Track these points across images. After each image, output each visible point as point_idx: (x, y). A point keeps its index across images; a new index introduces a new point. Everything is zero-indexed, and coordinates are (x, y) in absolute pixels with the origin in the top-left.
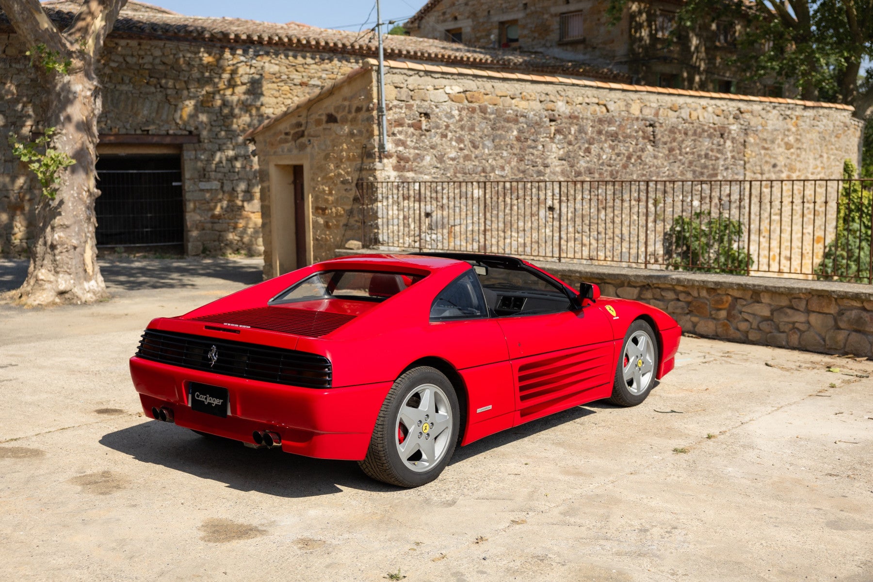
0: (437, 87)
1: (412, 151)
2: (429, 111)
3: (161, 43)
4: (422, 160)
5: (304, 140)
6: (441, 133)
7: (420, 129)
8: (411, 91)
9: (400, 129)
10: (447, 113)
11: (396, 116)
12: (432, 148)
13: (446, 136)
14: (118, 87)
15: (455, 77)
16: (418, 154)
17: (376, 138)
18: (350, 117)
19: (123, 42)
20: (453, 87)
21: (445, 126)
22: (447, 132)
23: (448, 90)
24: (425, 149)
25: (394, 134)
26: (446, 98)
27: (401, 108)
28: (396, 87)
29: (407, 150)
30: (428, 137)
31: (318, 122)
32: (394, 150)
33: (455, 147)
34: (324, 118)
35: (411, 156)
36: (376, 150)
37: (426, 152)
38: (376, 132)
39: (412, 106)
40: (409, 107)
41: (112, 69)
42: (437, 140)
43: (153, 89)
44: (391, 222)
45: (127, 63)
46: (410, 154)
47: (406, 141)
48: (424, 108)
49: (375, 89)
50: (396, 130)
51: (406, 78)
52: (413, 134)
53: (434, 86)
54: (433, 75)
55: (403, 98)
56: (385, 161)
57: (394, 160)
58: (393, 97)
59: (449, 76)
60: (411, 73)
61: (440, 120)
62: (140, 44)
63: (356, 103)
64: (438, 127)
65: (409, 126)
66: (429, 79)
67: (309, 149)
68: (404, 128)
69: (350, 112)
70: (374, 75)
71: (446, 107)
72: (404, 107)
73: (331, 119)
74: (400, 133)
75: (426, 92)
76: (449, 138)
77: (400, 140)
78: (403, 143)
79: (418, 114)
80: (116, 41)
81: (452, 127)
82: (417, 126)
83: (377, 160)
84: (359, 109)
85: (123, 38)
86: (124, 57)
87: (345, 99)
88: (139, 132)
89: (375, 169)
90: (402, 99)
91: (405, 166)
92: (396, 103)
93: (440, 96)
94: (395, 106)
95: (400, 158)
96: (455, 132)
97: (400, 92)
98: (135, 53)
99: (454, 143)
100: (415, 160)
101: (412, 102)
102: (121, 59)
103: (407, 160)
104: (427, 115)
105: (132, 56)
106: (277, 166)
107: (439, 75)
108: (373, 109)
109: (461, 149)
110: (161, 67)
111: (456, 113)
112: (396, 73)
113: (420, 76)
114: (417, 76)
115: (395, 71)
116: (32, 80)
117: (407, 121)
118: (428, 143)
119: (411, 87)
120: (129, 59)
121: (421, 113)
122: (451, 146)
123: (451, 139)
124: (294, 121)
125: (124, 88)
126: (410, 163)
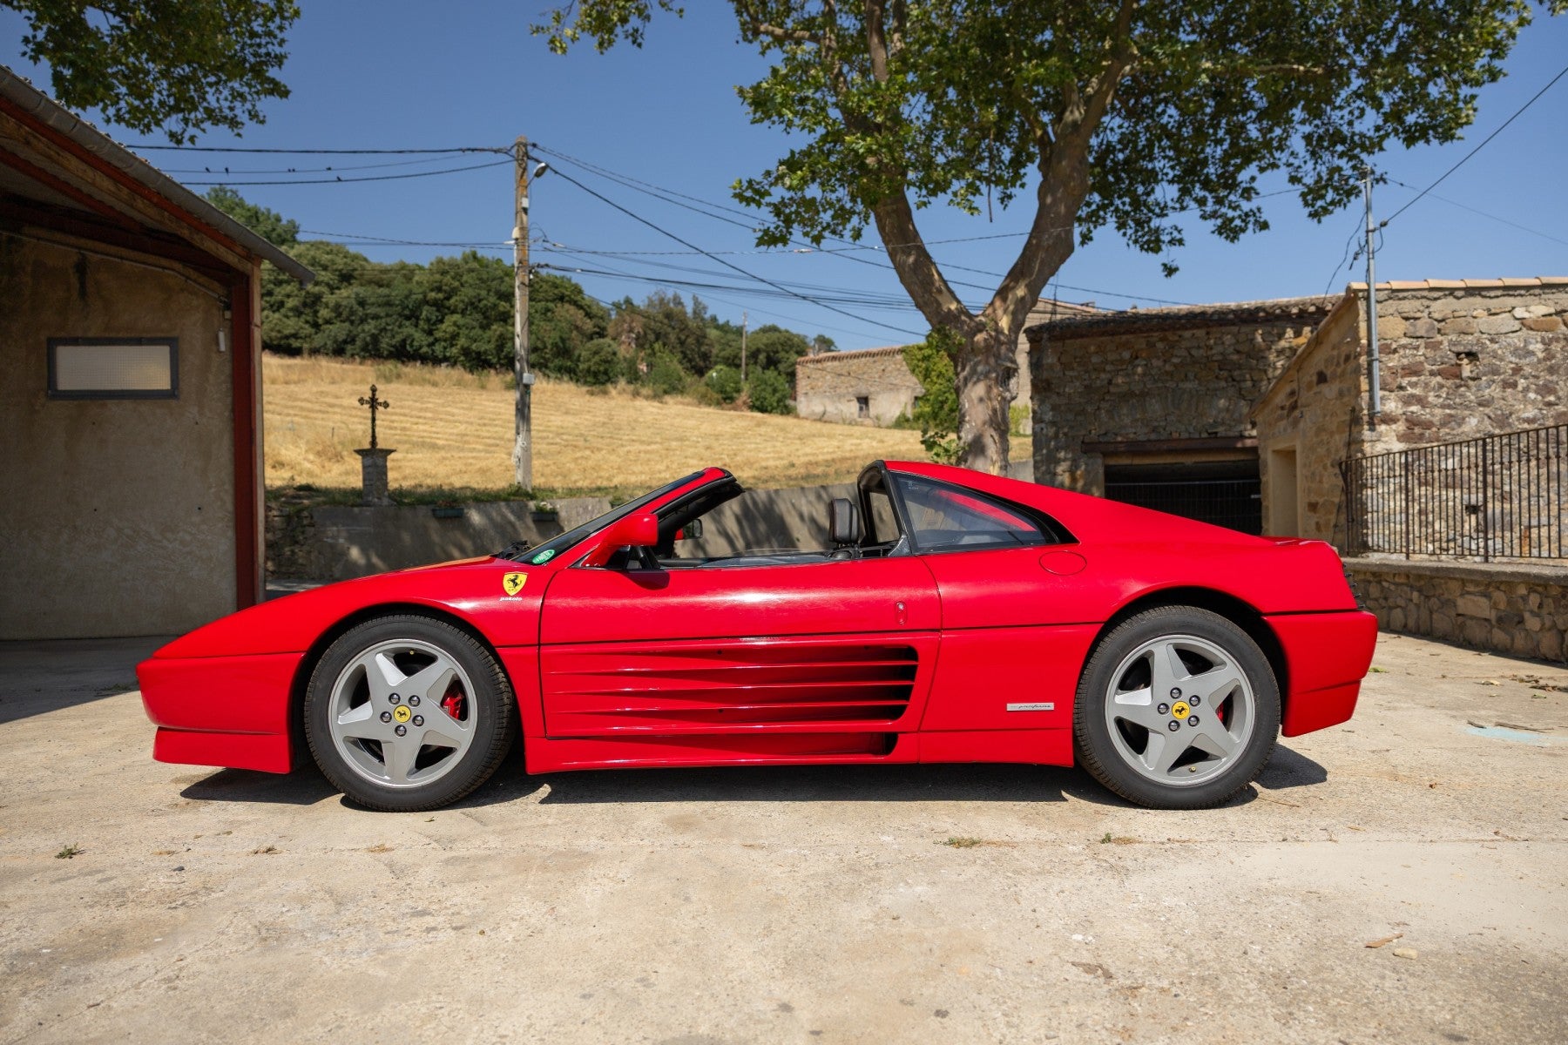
0: (1493, 311)
1: (1438, 411)
2: (1475, 349)
3: (1235, 329)
4: (1460, 425)
5: (1297, 413)
6: (1503, 380)
7: (1459, 376)
8: (1439, 321)
9: (1414, 379)
10: (1517, 349)
11: (1405, 361)
12: (1480, 405)
13: (1514, 385)
14: (1181, 385)
15: (1537, 291)
16: (1451, 416)
17: (1365, 396)
18: (1339, 370)
19: (1187, 334)
20: (1532, 308)
21: (1513, 369)
22: (1517, 378)
23: (1519, 313)
24: (1467, 407)
25: (1401, 388)
26: (1517, 325)
27: (1417, 348)
28: (1407, 319)
29: (1428, 410)
30: (1474, 389)
31: (1310, 386)
32: (1401, 412)
33: (1534, 402)
34: (1315, 378)
35: (1436, 420)
36: (1365, 412)
37: (1467, 412)
38: (1364, 386)
39: (1441, 343)
40: (1436, 346)
41: (1175, 365)
42: (1495, 391)
43: (1223, 384)
44: (1392, 517)
45: (1192, 356)
46: (1433, 415)
47: (1426, 397)
48: (1465, 346)
49: (1363, 326)
50: (1405, 382)
51: (1426, 303)
52: (1441, 386)
53: (1489, 310)
54: (1484, 293)
55: (1422, 332)
56: (1383, 428)
57: (1401, 427)
58: (1400, 332)
59: (1523, 292)
60: (1436, 294)
61: (1502, 360)
62: (1208, 333)
63: (1345, 350)
64: (1495, 372)
65: (1432, 374)
66: (1478, 300)
67: (1301, 425)
68: (1423, 378)
69: (1338, 364)
70: (1362, 305)
71: (1516, 340)
72: (1423, 345)
73: (1322, 378)
74: (1414, 385)
75: (1471, 320)
76: (1520, 388)
77: (1413, 396)
78: (1421, 401)
79: (1452, 355)
80: (1179, 333)
81: (1528, 370)
82: (1454, 373)
83: (1366, 427)
84: (1347, 358)
85: (1187, 329)
86: (1188, 350)
87: (1333, 348)
88: (1204, 435)
89: (1363, 441)
90: (1418, 334)
91: (1422, 434)
92: (1404, 341)
93: (1504, 323)
94: (1404, 347)
95: (1412, 422)
96: (1537, 377)
97: (1415, 326)
98: (1202, 344)
99: (1532, 395)
100: (1444, 424)
101: (1439, 338)
102: (1185, 353)
103: (1428, 425)
104: (1472, 356)
105: (1199, 347)
106: (1274, 451)
107: (1499, 293)
108: (1360, 355)
109: (1549, 404)
110: (1235, 357)
111: (1537, 347)
112: (1404, 298)
113: (1458, 298)
114: (1450, 299)
115: (1401, 295)
116: (1086, 387)
117: (1428, 367)
118: (1472, 397)
119: (1436, 316)
120: (1194, 352)
121: (1458, 354)
122: (1525, 400)
123: (1526, 390)
124: (1288, 389)
125: (1188, 385)
126: (1434, 429)
